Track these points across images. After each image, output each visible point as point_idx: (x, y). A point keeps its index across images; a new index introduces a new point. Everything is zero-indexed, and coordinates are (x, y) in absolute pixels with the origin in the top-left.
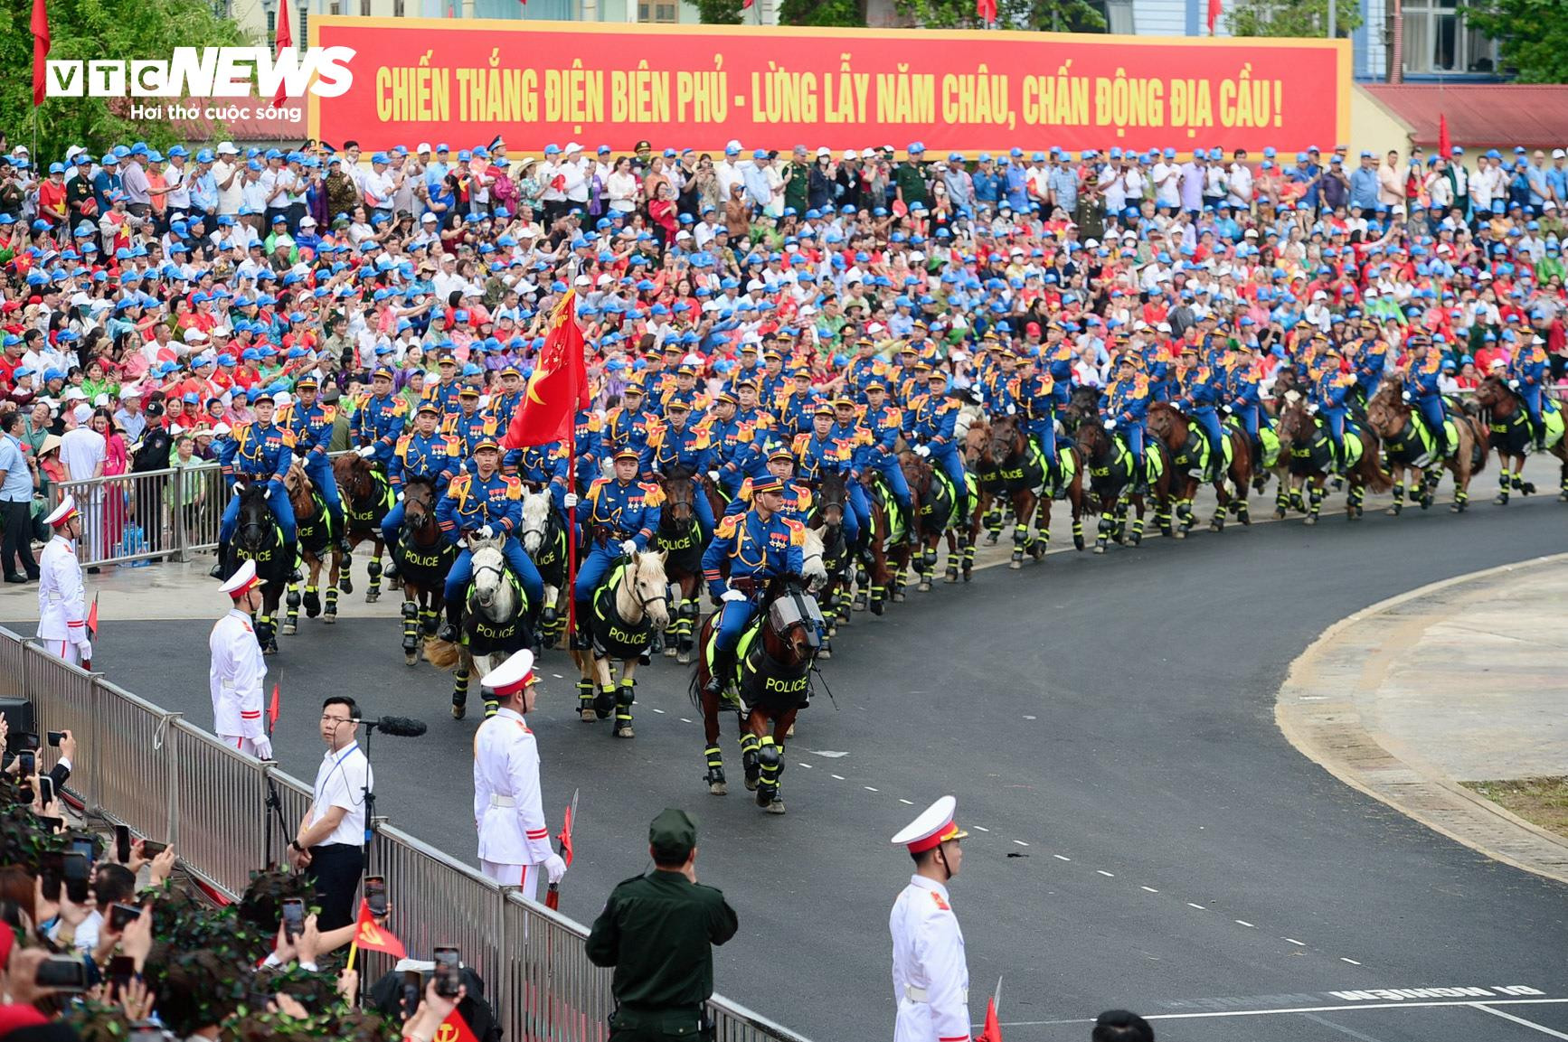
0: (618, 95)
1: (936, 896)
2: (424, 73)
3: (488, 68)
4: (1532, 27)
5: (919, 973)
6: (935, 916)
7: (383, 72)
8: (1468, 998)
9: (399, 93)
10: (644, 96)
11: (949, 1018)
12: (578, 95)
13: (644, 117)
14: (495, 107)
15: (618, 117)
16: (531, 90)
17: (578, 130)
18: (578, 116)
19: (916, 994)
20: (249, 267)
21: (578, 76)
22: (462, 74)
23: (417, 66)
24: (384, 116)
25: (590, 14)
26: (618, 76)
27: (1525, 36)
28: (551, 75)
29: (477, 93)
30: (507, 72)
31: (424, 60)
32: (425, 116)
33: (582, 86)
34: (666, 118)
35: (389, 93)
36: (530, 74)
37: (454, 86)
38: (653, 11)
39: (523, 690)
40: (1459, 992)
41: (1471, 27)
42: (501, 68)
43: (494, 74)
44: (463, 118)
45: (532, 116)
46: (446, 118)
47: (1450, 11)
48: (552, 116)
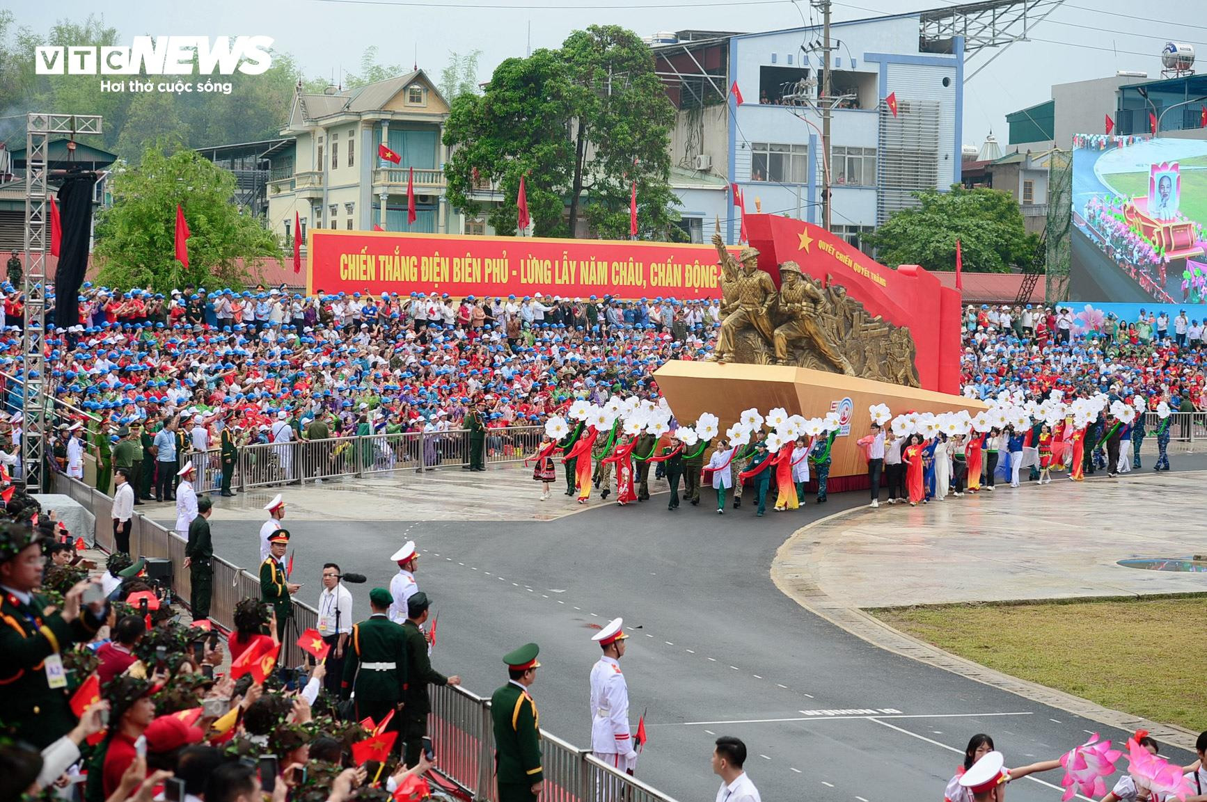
0: (456, 269)
1: (614, 666)
2: (363, 257)
3: (394, 256)
4: (893, 242)
5: (605, 703)
6: (614, 676)
7: (343, 257)
8: (865, 715)
9: (351, 267)
10: (469, 270)
11: (619, 725)
12: (437, 269)
13: (469, 280)
14: (397, 274)
15: (456, 280)
16: (414, 266)
17: (436, 286)
18: (437, 279)
19: (603, 713)
20: (277, 350)
21: (437, 260)
22: (382, 258)
23: (360, 254)
24: (344, 278)
25: (441, 229)
26: (456, 260)
27: (890, 247)
28: (424, 259)
29: (389, 267)
30: (403, 258)
31: (363, 251)
32: (363, 278)
33: (439, 265)
34: (479, 281)
35: (346, 267)
36: (414, 259)
37: (378, 263)
38: (472, 229)
39: (411, 561)
40: (861, 711)
41: (863, 242)
42: (400, 255)
43: (397, 258)
44: (382, 279)
45: (414, 279)
46: (373, 279)
47: (854, 234)
48: (424, 279)
